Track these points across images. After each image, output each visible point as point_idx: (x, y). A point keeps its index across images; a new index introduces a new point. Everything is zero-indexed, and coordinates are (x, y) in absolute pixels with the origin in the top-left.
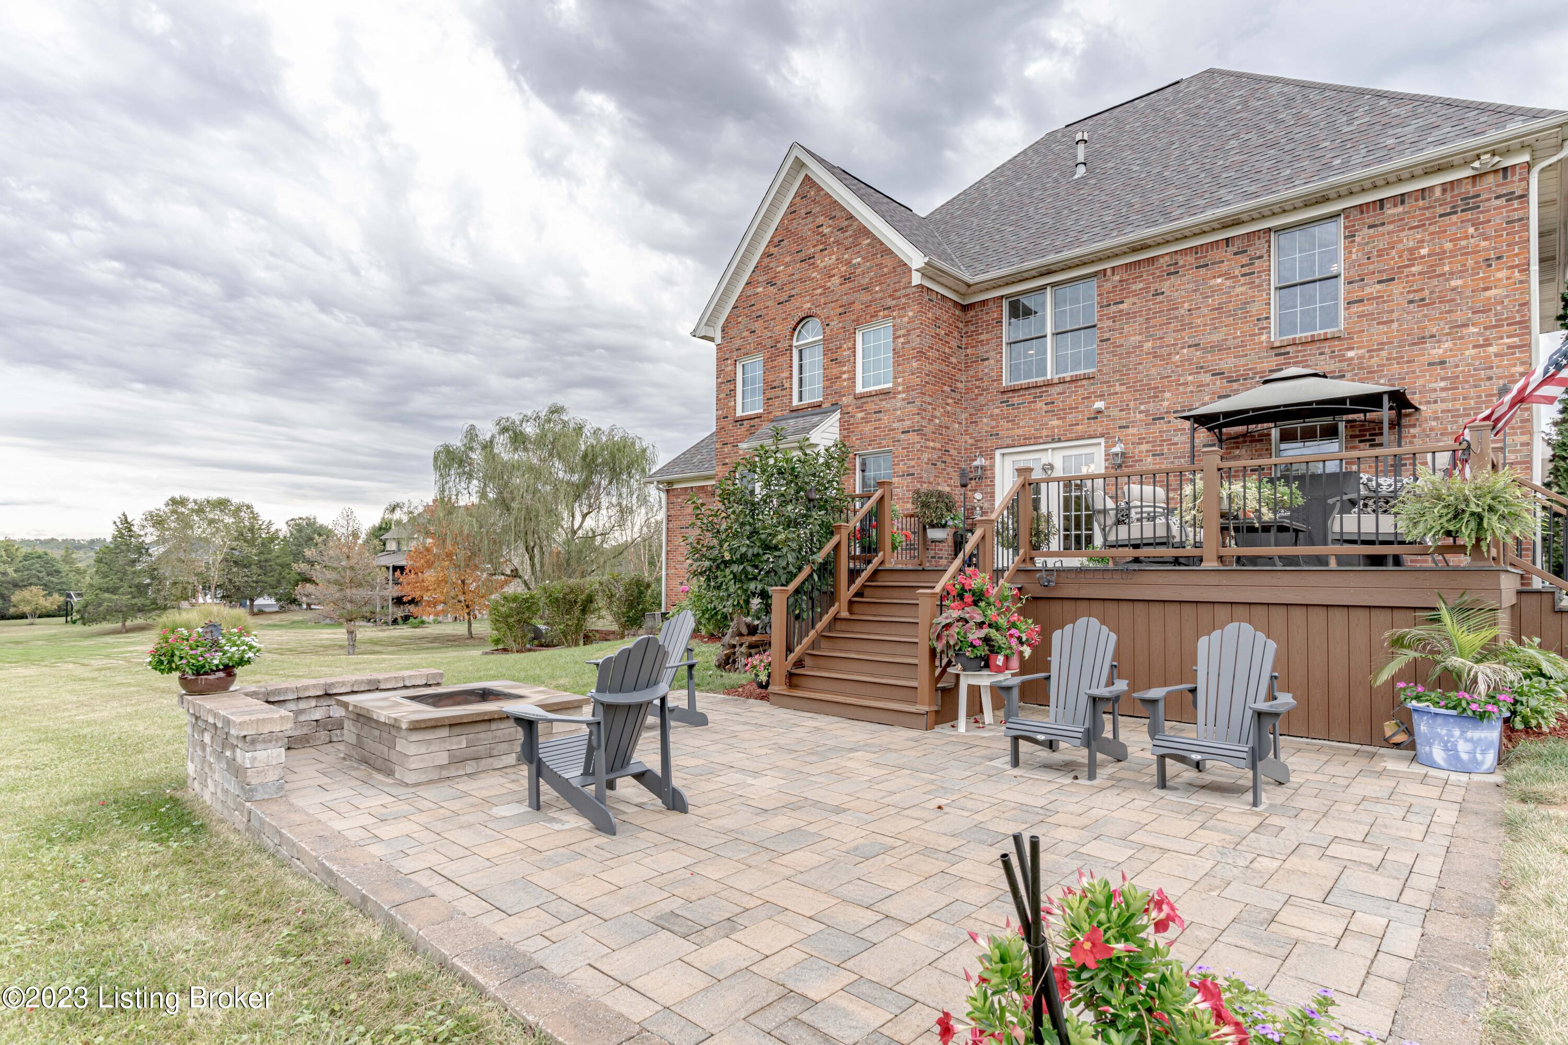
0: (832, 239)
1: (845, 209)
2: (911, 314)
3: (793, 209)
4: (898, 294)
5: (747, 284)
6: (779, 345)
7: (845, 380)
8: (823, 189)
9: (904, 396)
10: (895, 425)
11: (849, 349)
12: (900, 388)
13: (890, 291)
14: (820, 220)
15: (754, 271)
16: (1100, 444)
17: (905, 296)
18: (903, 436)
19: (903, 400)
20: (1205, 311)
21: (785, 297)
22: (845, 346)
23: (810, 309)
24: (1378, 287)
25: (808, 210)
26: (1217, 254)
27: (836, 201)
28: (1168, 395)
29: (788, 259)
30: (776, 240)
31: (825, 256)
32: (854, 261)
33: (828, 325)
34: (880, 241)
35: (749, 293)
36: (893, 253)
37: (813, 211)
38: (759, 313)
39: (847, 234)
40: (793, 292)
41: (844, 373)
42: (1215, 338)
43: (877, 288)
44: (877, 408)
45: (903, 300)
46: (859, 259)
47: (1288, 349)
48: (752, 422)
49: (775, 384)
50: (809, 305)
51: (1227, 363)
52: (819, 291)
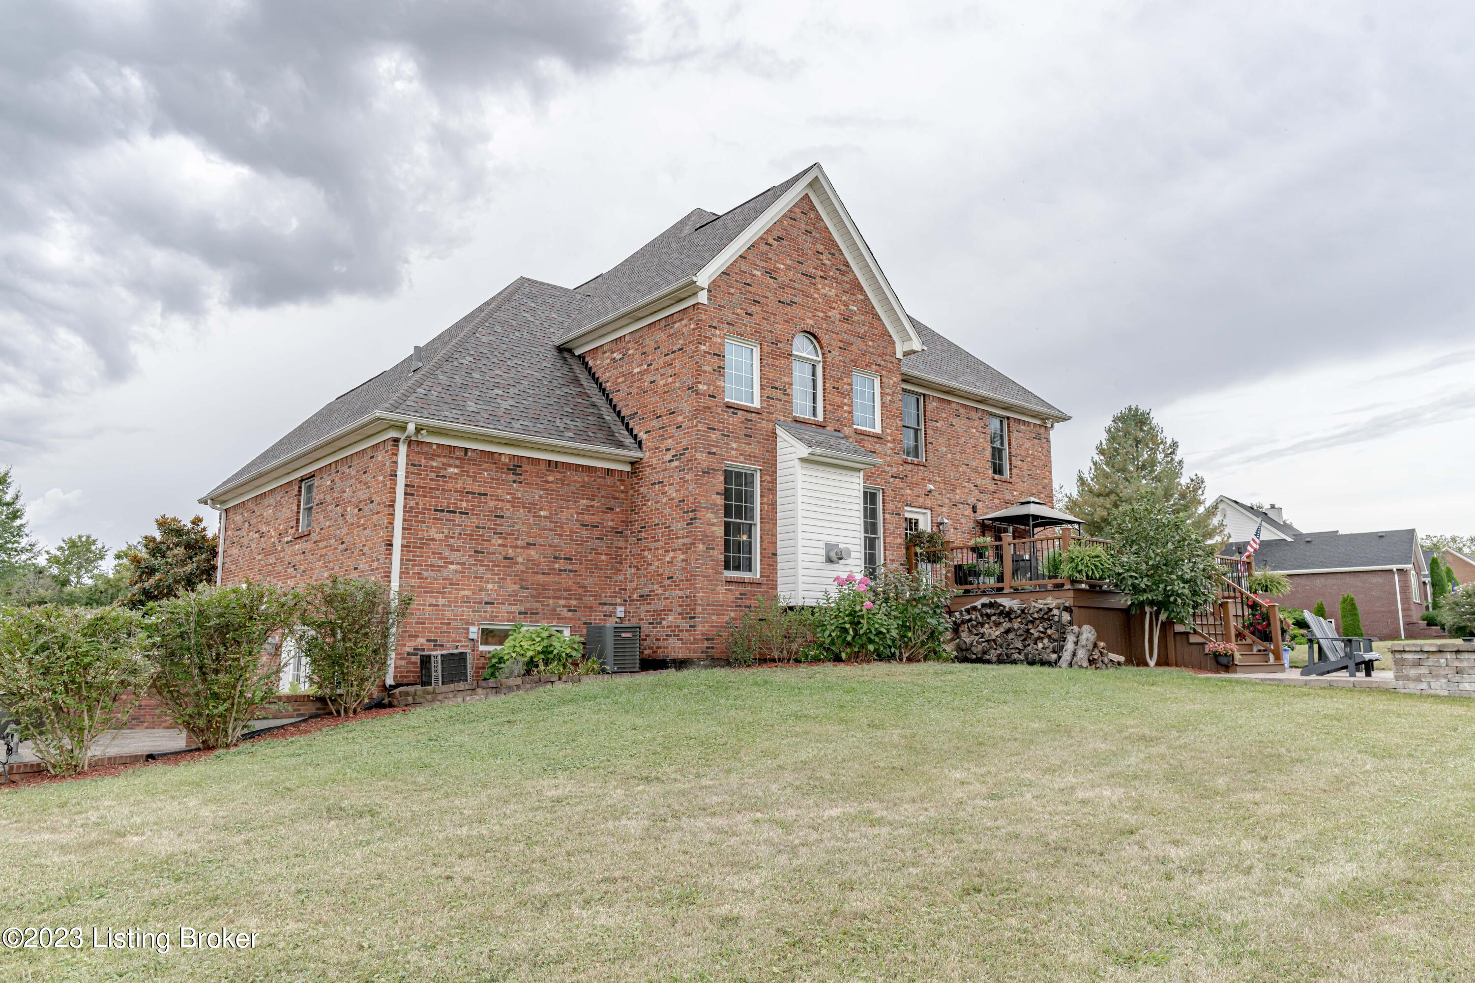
0: (831, 273)
1: (842, 254)
2: (895, 379)
3: (793, 215)
4: (886, 358)
5: (740, 256)
6: (780, 345)
7: (845, 411)
8: (822, 220)
9: (892, 445)
10: (886, 468)
11: (849, 384)
12: (889, 438)
13: (880, 351)
14: (821, 248)
15: (749, 248)
16: (924, 513)
17: (890, 362)
18: (892, 480)
19: (891, 449)
20: (970, 446)
21: (786, 298)
22: (845, 380)
23: (812, 326)
24: (1020, 463)
25: (809, 228)
26: (973, 414)
27: (834, 241)
28: (958, 491)
29: (788, 262)
30: (776, 234)
31: (826, 285)
32: (851, 307)
33: (830, 352)
34: (871, 303)
35: (744, 268)
36: (881, 320)
37: (814, 234)
38: (757, 298)
39: (845, 278)
40: (795, 300)
41: (845, 404)
42: (974, 464)
43: (870, 343)
44: (871, 448)
45: (890, 365)
46: (855, 308)
47: (998, 482)
48: (749, 415)
49: (777, 384)
50: (812, 322)
51: (979, 482)
52: (821, 314)
